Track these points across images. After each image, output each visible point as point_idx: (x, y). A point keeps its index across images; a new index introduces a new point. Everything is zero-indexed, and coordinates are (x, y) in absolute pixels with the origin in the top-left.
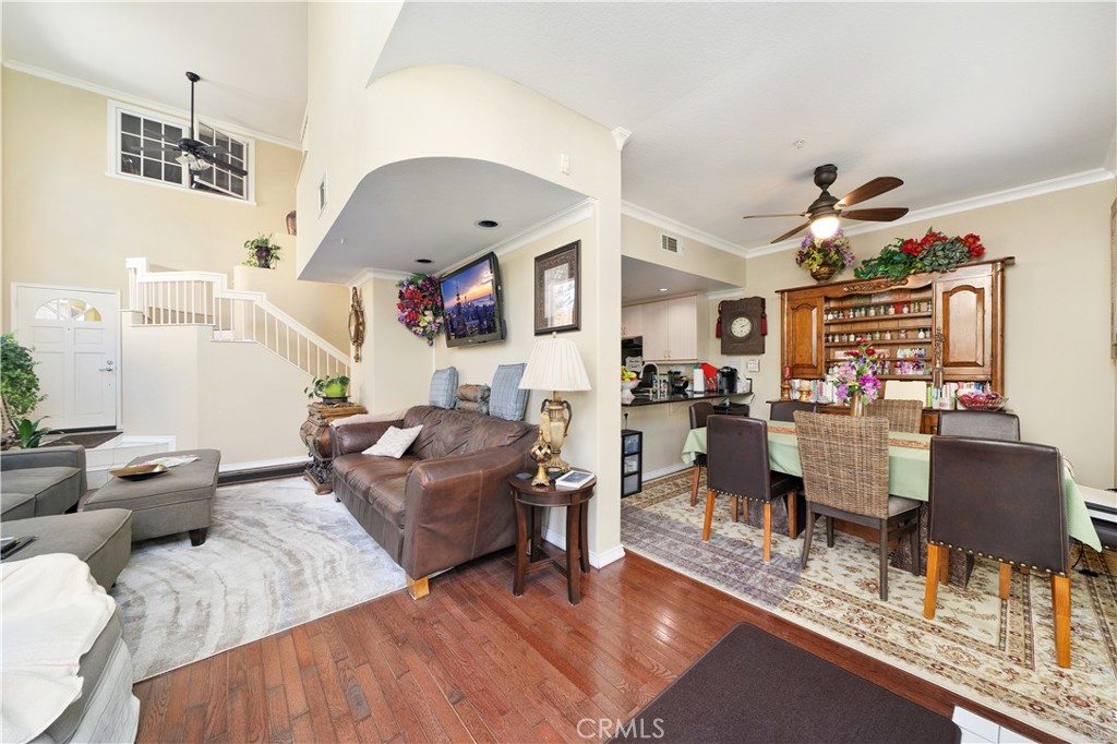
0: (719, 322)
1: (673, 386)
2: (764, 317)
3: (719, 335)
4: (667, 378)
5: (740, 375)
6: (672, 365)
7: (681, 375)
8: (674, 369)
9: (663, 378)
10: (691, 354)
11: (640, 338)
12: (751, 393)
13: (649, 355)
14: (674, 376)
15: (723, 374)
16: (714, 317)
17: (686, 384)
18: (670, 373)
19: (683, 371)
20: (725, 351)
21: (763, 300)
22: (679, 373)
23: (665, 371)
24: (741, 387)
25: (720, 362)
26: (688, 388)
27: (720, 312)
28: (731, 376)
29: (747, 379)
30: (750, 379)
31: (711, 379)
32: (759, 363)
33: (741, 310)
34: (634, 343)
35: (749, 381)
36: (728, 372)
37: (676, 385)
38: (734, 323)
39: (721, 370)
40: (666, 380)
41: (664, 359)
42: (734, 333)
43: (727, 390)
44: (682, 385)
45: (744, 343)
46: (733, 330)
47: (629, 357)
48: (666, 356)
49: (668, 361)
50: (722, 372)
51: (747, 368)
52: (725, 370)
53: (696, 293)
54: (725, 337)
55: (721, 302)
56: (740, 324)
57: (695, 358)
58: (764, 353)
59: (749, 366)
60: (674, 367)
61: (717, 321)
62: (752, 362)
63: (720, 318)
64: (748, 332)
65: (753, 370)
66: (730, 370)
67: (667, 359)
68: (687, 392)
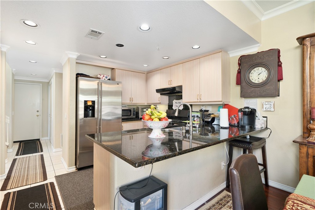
0: (239, 72)
1: (203, 121)
2: (280, 65)
3: (239, 82)
4: (199, 114)
5: (259, 114)
6: (203, 105)
7: (209, 112)
8: (204, 108)
9: (196, 114)
10: (218, 97)
11: (181, 87)
12: (267, 128)
13: (187, 99)
14: (204, 113)
15: (245, 113)
16: (235, 68)
17: (213, 120)
18: (201, 111)
19: (211, 110)
20: (244, 95)
21: (279, 51)
22: (208, 111)
23: (198, 110)
24: (259, 124)
25: (241, 103)
26: (215, 123)
27: (239, 64)
28: (251, 114)
29: (263, 117)
30: (266, 117)
31: (233, 116)
32: (274, 104)
33: (259, 61)
34: (176, 90)
35: (265, 119)
36: (249, 111)
37: (206, 120)
38: (251, 72)
39: (243, 110)
40: (198, 116)
41: (197, 101)
42: (252, 80)
43: (249, 126)
44: (210, 120)
45: (261, 88)
46: (251, 78)
47: (175, 100)
48: (199, 99)
49: (200, 102)
50: (243, 111)
51: (263, 108)
52: (247, 110)
53: (221, 51)
54: (244, 84)
55: (241, 57)
56: (257, 73)
57: (221, 100)
58: (279, 96)
59: (265, 106)
60: (204, 107)
61: (237, 72)
62: (266, 103)
63: (239, 69)
64: (264, 79)
65: (268, 110)
66: (250, 110)
67: (199, 101)
68: (214, 126)
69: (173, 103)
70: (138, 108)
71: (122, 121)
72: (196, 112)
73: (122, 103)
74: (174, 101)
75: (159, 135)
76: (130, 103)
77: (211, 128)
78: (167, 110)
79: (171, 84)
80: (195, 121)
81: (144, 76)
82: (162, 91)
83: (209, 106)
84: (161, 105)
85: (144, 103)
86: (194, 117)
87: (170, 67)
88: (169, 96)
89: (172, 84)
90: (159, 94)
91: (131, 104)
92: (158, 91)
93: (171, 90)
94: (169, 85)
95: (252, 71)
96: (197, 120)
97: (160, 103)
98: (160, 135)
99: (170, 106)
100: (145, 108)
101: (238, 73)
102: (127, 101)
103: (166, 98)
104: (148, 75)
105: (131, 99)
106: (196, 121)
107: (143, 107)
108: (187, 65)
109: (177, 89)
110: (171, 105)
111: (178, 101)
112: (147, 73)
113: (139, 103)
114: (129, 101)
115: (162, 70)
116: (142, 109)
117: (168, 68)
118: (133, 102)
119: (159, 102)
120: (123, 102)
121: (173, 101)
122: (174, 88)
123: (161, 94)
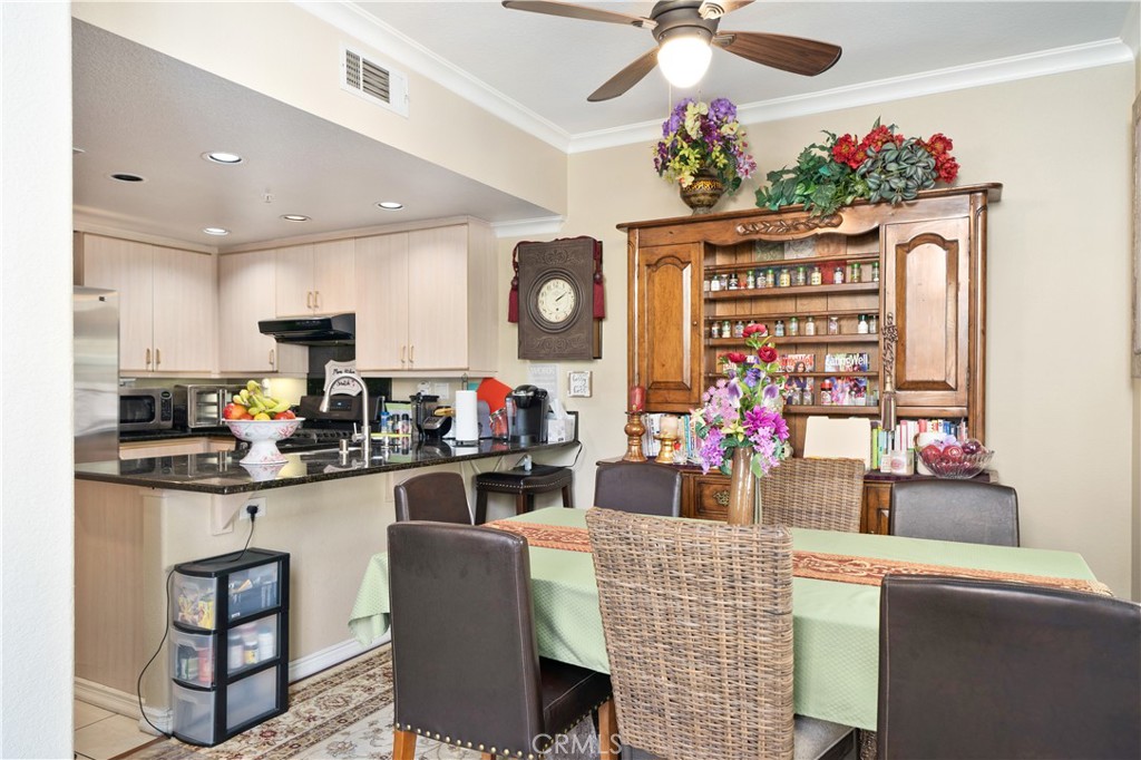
0: (515, 288)
1: (420, 430)
2: (599, 281)
3: (514, 316)
4: (409, 410)
5: (555, 404)
6: (424, 381)
7: (440, 403)
8: (426, 391)
9: (401, 410)
10: (455, 357)
11: (350, 319)
12: (575, 442)
13: (371, 356)
14: (424, 403)
15: (519, 402)
16: (505, 275)
17: (447, 424)
18: (418, 397)
19: (441, 391)
20: (527, 352)
22: (434, 399)
23: (408, 395)
24: (556, 430)
25: (517, 374)
26: (450, 434)
27: (516, 266)
28: (534, 405)
29: (569, 413)
30: (576, 413)
31: (497, 412)
32: (591, 379)
33: (556, 263)
34: (334, 328)
35: (573, 417)
36: (528, 397)
37: (428, 426)
38: (542, 291)
39: (514, 394)
40: (407, 416)
41: (400, 367)
42: (543, 313)
43: (528, 437)
44: (438, 426)
45: (561, 335)
46: (541, 307)
47: (332, 361)
48: (406, 360)
49: (410, 370)
50: (515, 397)
51: (569, 389)
52: (522, 394)
53: (466, 221)
54: (526, 322)
55: (519, 245)
56: (554, 294)
57: (465, 366)
58: (600, 358)
59: (573, 384)
60: (427, 385)
61: (510, 286)
62: (577, 376)
63: (516, 278)
64: (569, 312)
65: (580, 394)
66: (531, 394)
67: (406, 367)
68: (447, 442)
69: (324, 373)
70: (182, 392)
71: (122, 441)
72: (402, 402)
73: (119, 372)
74: (331, 366)
75: (269, 456)
76: (148, 371)
77: (442, 450)
78: (303, 398)
79: (316, 306)
80: (398, 432)
81: (208, 264)
82: (284, 330)
83: (441, 384)
84: (278, 377)
85: (208, 369)
86: (395, 418)
87: (314, 243)
88: (311, 347)
89: (319, 304)
90: (270, 340)
91: (150, 375)
92: (266, 327)
93: (315, 327)
94: (309, 307)
95: (544, 289)
96: (403, 427)
97: (277, 372)
98: (274, 457)
99: (315, 385)
100: (214, 392)
101: (512, 289)
102: (136, 364)
103: (298, 355)
104: (225, 261)
105: (152, 356)
106: (401, 432)
107: (205, 386)
108: (372, 246)
109: (338, 327)
110: (318, 380)
111: (341, 366)
112: (222, 255)
113: (186, 369)
114: (145, 361)
115: (282, 250)
116: (201, 393)
117: (306, 247)
118: (161, 367)
119: (270, 368)
120: (122, 368)
121: (327, 367)
122: (326, 323)
123: (278, 340)
